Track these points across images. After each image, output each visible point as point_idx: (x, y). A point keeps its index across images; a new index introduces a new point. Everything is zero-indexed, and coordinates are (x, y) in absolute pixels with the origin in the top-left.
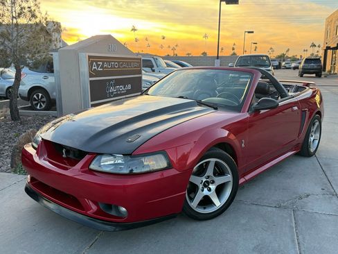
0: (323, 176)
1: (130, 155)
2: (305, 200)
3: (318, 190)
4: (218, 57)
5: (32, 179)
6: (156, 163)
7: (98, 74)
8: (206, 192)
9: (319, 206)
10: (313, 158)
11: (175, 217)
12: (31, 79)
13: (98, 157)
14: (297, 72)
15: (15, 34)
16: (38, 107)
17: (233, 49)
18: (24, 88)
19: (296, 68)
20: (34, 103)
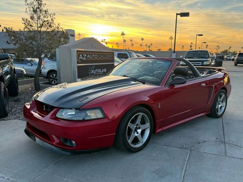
0: (222, 131)
1: (79, 109)
2: (201, 144)
4: (174, 52)
5: (27, 123)
6: (94, 115)
13: (61, 110)
16: (53, 83)
17: (191, 46)
18: (45, 71)
20: (51, 80)
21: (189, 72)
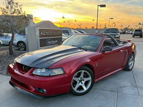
0: (133, 79)
1: (48, 68)
2: (123, 88)
3: (130, 84)
4: (97, 29)
6: (58, 72)
7: (43, 36)
8: (80, 84)
9: (128, 91)
10: (131, 72)
11: (67, 94)
12: (18, 38)
13: (36, 69)
14: (132, 36)
15: (12, 20)
16: (21, 50)
17: (105, 25)
18: (15, 42)
19: (132, 33)
20: (19, 48)
21: (112, 43)
